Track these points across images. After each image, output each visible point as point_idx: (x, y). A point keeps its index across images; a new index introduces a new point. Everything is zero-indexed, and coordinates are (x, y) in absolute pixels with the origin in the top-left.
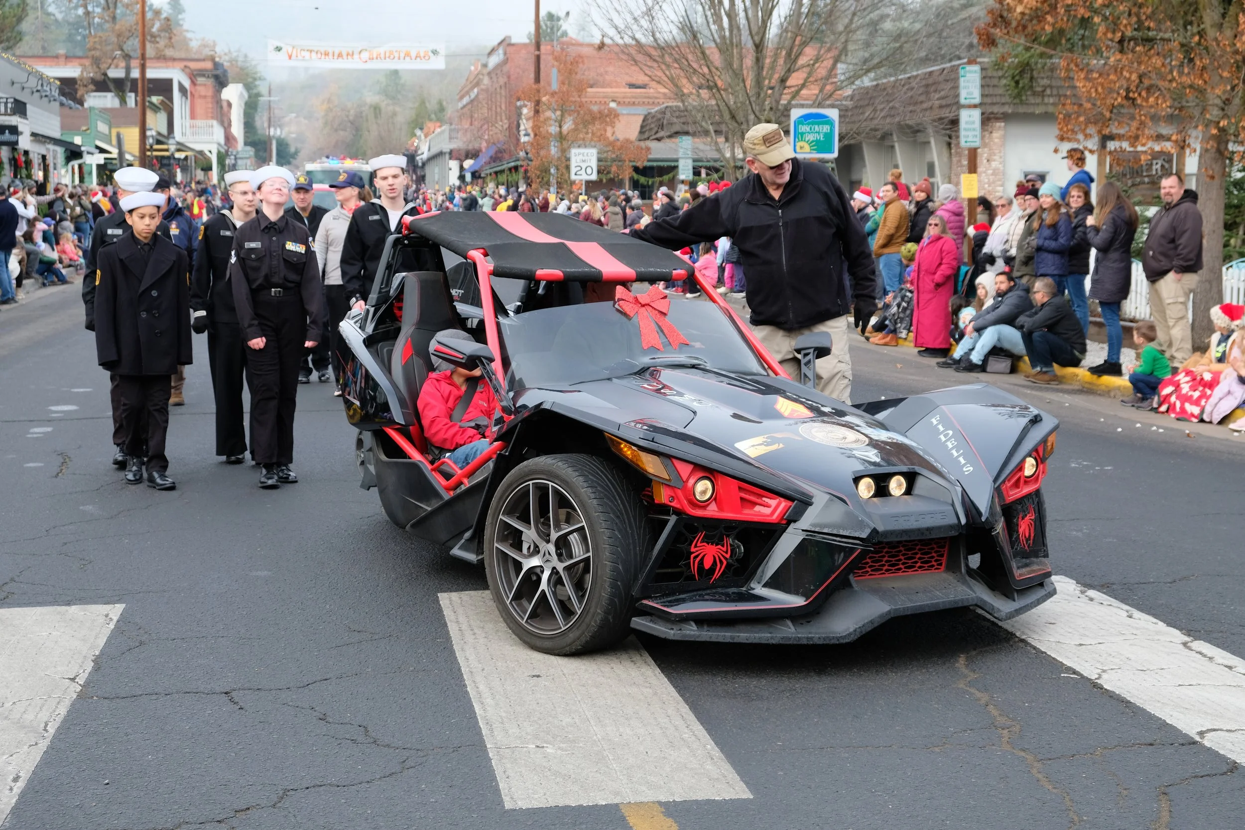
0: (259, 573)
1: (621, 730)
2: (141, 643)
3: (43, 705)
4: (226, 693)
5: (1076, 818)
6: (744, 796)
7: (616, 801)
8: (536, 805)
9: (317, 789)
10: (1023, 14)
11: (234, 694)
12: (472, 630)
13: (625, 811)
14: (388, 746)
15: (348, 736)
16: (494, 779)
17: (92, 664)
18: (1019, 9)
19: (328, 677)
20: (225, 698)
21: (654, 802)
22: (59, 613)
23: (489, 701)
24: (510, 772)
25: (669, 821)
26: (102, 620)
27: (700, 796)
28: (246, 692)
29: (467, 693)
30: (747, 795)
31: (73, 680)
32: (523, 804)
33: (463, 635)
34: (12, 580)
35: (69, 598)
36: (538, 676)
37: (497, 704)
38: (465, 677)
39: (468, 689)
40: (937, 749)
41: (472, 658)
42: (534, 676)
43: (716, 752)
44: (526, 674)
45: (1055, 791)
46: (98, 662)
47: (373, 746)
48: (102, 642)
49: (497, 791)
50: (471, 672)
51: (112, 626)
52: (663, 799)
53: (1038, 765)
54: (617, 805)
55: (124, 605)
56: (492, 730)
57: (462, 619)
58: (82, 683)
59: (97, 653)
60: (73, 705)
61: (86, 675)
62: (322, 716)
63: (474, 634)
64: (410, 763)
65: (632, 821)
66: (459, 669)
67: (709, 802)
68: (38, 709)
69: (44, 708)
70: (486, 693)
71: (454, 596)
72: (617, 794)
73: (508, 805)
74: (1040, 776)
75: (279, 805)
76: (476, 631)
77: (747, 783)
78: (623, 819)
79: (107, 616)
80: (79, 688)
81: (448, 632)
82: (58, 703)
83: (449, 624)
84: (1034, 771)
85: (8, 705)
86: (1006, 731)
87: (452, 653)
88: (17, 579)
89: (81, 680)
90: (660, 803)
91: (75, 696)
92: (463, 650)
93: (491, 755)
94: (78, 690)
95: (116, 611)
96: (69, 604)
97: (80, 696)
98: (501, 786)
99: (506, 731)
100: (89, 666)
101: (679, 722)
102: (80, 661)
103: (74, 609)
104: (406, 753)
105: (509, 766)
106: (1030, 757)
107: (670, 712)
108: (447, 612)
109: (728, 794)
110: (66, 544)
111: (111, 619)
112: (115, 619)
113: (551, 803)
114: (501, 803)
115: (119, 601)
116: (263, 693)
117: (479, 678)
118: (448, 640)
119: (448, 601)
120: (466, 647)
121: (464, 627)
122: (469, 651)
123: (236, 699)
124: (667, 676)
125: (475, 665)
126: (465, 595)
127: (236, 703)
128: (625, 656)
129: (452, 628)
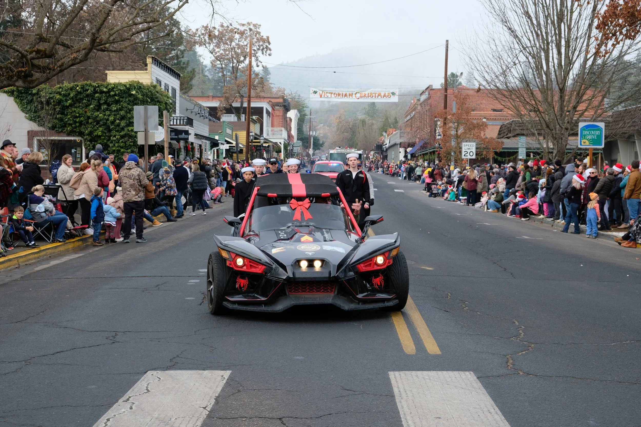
0: (298, 357)
2: (239, 391)
3: (190, 420)
4: (280, 419)
11: (283, 419)
12: (405, 392)
17: (214, 401)
19: (331, 413)
20: (279, 421)
22: (199, 374)
26: (220, 378)
28: (290, 419)
31: (205, 408)
33: (401, 394)
34: (178, 356)
35: (205, 367)
36: (439, 418)
38: (401, 417)
39: (403, 423)
41: (405, 406)
42: (437, 418)
44: (433, 417)
46: (217, 399)
48: (219, 389)
50: (405, 414)
51: (225, 382)
55: (231, 371)
57: (400, 385)
58: (209, 410)
59: (217, 395)
60: (204, 421)
61: (211, 406)
63: (407, 394)
66: (399, 412)
68: (187, 422)
69: (191, 422)
71: (397, 373)
76: (407, 392)
79: (222, 376)
80: (207, 413)
81: (393, 392)
82: (197, 420)
83: (394, 388)
85: (173, 419)
87: (395, 404)
88: (180, 356)
89: (209, 409)
91: (205, 417)
92: (400, 402)
94: (207, 414)
95: (227, 374)
96: (204, 369)
97: (209, 416)
100: (213, 401)
102: (208, 399)
103: (206, 373)
108: (393, 382)
110: (204, 339)
111: (224, 378)
112: (226, 378)
115: (229, 369)
116: (298, 420)
117: (408, 418)
118: (393, 396)
119: (394, 376)
120: (402, 401)
121: (402, 390)
122: (404, 404)
123: (285, 422)
124: (508, 421)
125: (406, 409)
126: (403, 373)
127: (285, 424)
128: (485, 409)
129: (396, 390)
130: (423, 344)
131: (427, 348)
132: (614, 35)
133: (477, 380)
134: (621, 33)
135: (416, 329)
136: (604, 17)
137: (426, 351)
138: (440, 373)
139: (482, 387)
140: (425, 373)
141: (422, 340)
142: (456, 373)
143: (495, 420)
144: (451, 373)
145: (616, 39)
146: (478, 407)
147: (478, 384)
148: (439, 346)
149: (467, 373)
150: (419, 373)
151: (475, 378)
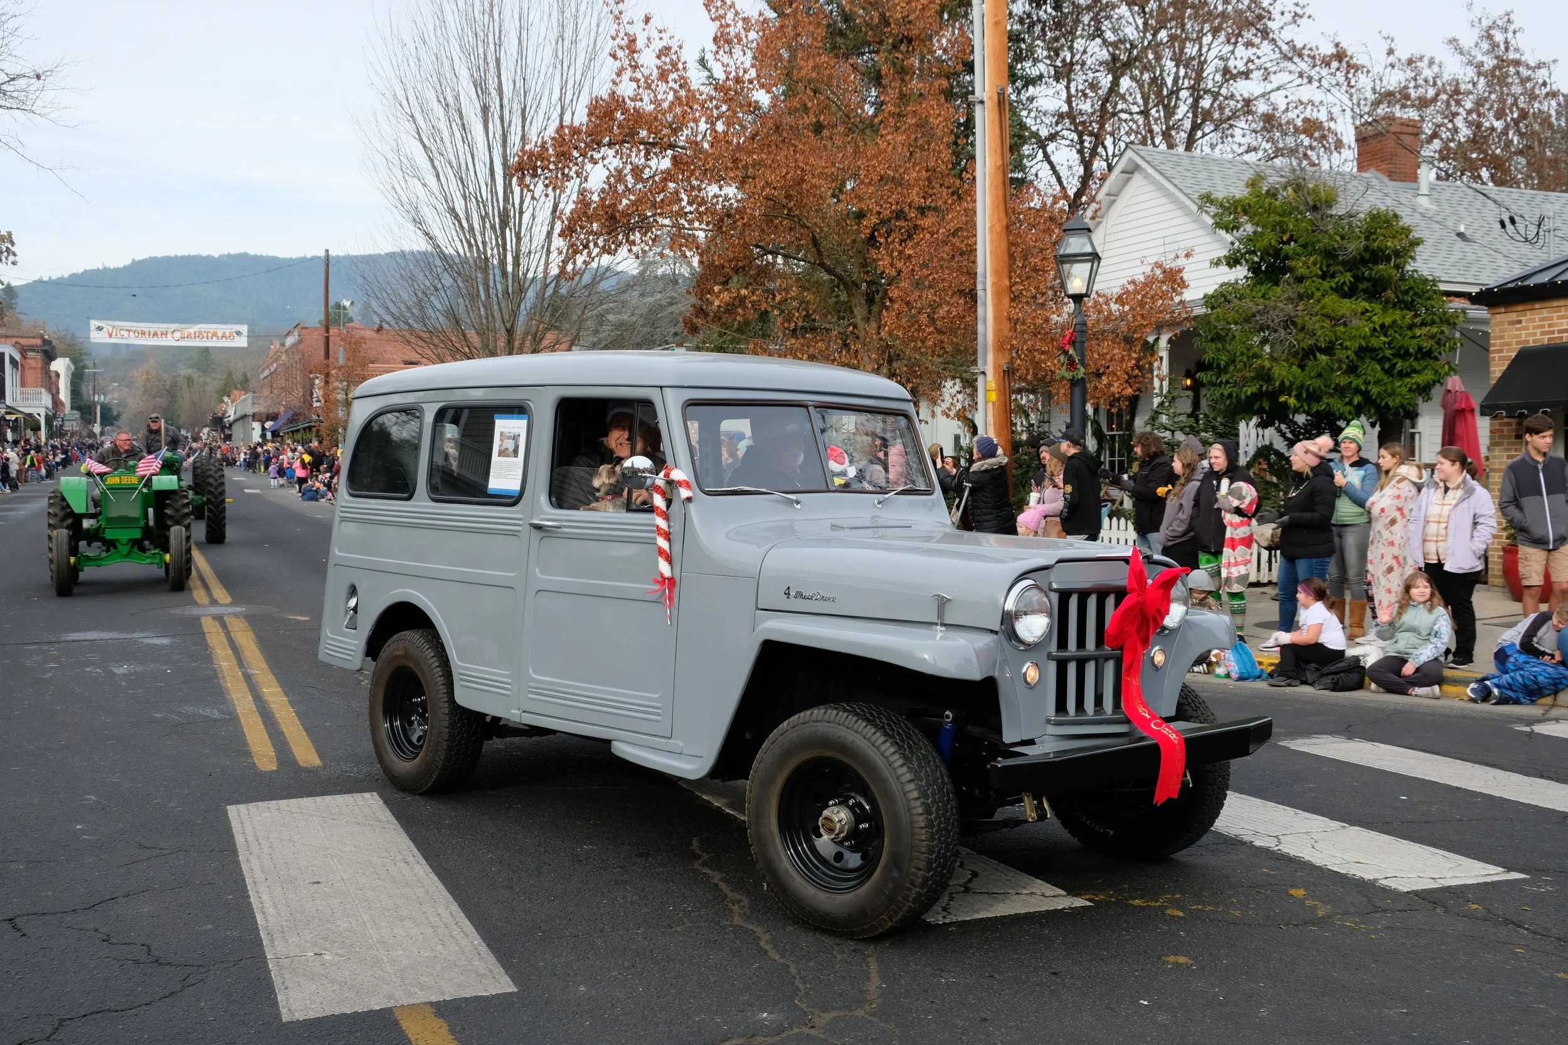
1: (395, 931)
4: (10, 920)
5: (801, 986)
6: (509, 990)
7: (389, 1005)
8: (312, 1015)
9: (94, 1016)
10: (719, 306)
11: (17, 920)
12: (257, 840)
13: (398, 1015)
14: (170, 964)
15: (130, 957)
16: (273, 991)
18: (717, 303)
19: (115, 896)
20: (7, 925)
21: (425, 1003)
23: (271, 911)
24: (289, 984)
25: (440, 1022)
27: (468, 993)
28: (30, 917)
29: (250, 904)
30: (511, 988)
32: (300, 1016)
33: (248, 846)
36: (318, 883)
37: (278, 913)
38: (249, 888)
39: (252, 900)
40: (679, 929)
41: (256, 868)
42: (314, 883)
43: (484, 949)
44: (307, 881)
45: (782, 961)
47: (155, 965)
49: (275, 1004)
50: (255, 882)
52: (434, 999)
53: (767, 937)
54: (390, 1009)
56: (272, 941)
57: (249, 831)
62: (105, 938)
63: (260, 844)
64: (191, 980)
65: (404, 1024)
66: (244, 880)
67: (477, 998)
70: (268, 904)
71: (242, 807)
72: (390, 997)
73: (286, 1018)
74: (767, 947)
75: (54, 1037)
76: (261, 841)
77: (512, 977)
78: (396, 1024)
81: (234, 844)
83: (236, 836)
84: (762, 944)
86: (735, 908)
87: (238, 864)
90: (431, 1004)
92: (248, 861)
93: (270, 966)
98: (279, 998)
99: (286, 941)
101: (449, 920)
104: (188, 970)
105: (287, 976)
106: (759, 931)
107: (440, 911)
108: (235, 824)
109: (493, 990)
113: (328, 1013)
114: (278, 1016)
116: (47, 918)
117: (262, 888)
118: (235, 852)
119: (237, 814)
120: (251, 858)
121: (250, 838)
122: (254, 862)
123: (19, 925)
124: (437, 874)
125: (259, 875)
126: (252, 806)
127: (19, 930)
128: (399, 857)
129: (239, 840)
130: (291, 753)
131: (298, 758)
132: (586, 246)
133: (384, 807)
134: (596, 245)
135: (278, 724)
136: (569, 220)
137: (296, 761)
138: (319, 799)
139: (393, 819)
140: (294, 802)
141: (288, 744)
142: (348, 798)
143: (415, 875)
144: (338, 798)
145: (589, 254)
146: (386, 854)
147: (386, 815)
148: (318, 751)
149: (367, 795)
150: (283, 803)
151: (381, 802)
